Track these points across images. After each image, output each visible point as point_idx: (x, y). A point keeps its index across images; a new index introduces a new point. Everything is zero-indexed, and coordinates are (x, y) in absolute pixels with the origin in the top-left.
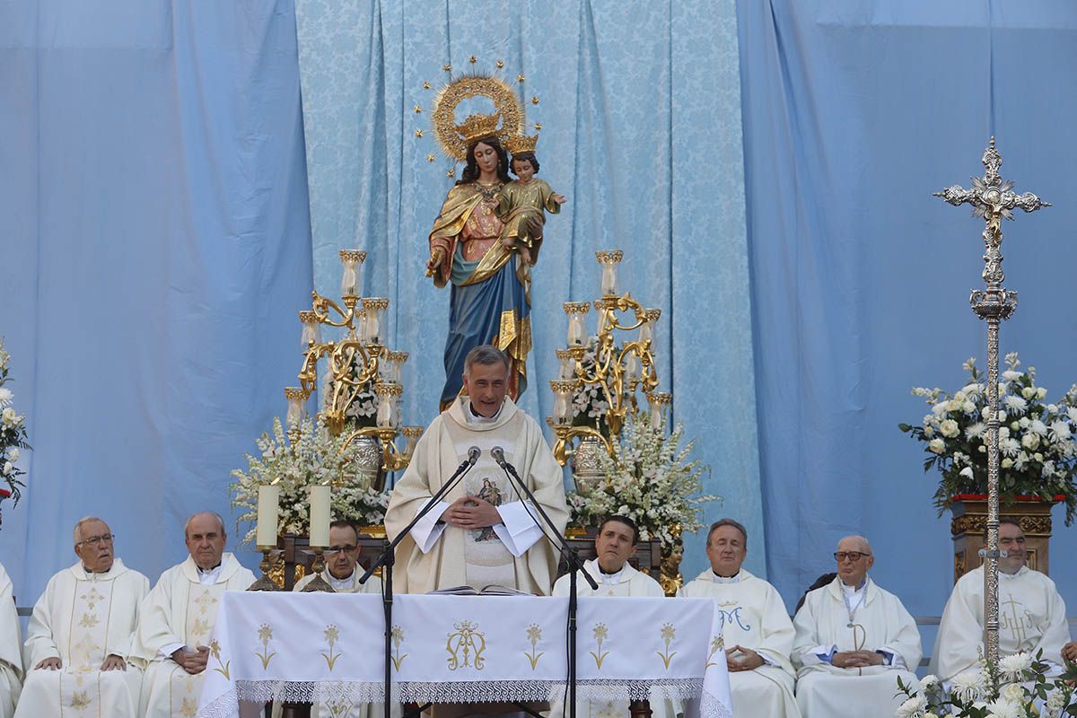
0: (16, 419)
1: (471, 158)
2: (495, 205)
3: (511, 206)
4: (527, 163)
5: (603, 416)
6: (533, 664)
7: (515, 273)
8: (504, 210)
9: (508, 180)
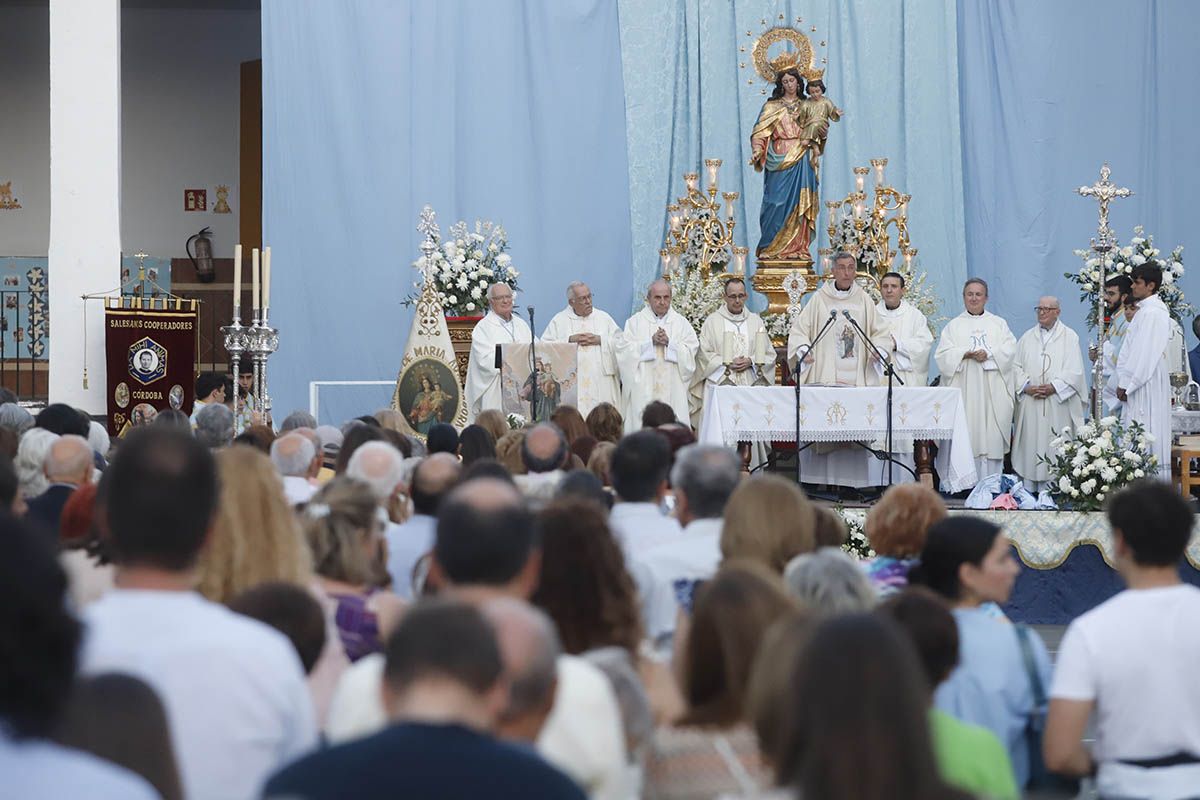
0: (516, 274)
1: (779, 83)
2: (796, 117)
3: (807, 117)
4: (818, 88)
5: (872, 262)
6: (870, 422)
7: (809, 163)
8: (803, 119)
9: (804, 98)
